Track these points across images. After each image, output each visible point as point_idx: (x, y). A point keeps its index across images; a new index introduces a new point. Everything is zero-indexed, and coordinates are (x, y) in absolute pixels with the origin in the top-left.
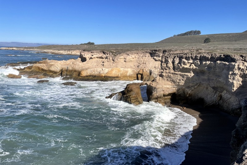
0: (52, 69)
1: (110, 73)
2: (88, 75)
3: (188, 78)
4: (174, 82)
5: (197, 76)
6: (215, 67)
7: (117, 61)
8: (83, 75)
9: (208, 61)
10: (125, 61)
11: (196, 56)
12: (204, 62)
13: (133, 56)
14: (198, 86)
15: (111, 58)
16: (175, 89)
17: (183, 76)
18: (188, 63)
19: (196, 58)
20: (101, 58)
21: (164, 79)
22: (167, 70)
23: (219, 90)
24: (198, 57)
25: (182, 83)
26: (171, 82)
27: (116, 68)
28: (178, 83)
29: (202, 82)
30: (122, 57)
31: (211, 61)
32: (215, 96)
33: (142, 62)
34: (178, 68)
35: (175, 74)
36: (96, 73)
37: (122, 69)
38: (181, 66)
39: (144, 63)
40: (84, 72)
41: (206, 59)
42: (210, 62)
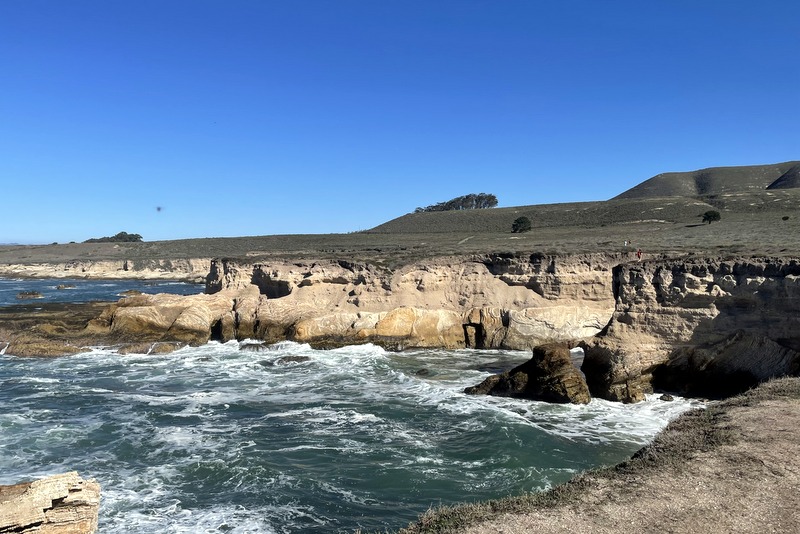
0: (186, 321)
1: (387, 325)
2: (318, 335)
3: (704, 322)
4: (661, 333)
5: (729, 314)
6: (781, 290)
7: (397, 289)
8: (303, 336)
9: (760, 276)
10: (419, 288)
11: (723, 265)
12: (749, 280)
13: (440, 273)
14: (737, 339)
15: (377, 282)
16: (665, 352)
17: (689, 318)
18: (703, 282)
19: (723, 270)
20: (341, 281)
21: (634, 328)
22: (640, 302)
23: (795, 346)
24: (729, 267)
25: (687, 335)
26: (654, 334)
27: (403, 309)
28: (677, 335)
29: (747, 330)
30: (407, 276)
31: (767, 277)
32: (784, 362)
33: (471, 290)
34: (674, 298)
35: (664, 312)
36: (340, 328)
37: (419, 312)
38: (683, 290)
39: (479, 291)
40: (305, 327)
41: (755, 272)
42: (764, 279)
